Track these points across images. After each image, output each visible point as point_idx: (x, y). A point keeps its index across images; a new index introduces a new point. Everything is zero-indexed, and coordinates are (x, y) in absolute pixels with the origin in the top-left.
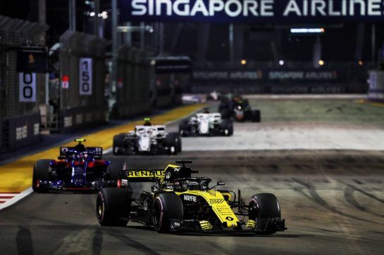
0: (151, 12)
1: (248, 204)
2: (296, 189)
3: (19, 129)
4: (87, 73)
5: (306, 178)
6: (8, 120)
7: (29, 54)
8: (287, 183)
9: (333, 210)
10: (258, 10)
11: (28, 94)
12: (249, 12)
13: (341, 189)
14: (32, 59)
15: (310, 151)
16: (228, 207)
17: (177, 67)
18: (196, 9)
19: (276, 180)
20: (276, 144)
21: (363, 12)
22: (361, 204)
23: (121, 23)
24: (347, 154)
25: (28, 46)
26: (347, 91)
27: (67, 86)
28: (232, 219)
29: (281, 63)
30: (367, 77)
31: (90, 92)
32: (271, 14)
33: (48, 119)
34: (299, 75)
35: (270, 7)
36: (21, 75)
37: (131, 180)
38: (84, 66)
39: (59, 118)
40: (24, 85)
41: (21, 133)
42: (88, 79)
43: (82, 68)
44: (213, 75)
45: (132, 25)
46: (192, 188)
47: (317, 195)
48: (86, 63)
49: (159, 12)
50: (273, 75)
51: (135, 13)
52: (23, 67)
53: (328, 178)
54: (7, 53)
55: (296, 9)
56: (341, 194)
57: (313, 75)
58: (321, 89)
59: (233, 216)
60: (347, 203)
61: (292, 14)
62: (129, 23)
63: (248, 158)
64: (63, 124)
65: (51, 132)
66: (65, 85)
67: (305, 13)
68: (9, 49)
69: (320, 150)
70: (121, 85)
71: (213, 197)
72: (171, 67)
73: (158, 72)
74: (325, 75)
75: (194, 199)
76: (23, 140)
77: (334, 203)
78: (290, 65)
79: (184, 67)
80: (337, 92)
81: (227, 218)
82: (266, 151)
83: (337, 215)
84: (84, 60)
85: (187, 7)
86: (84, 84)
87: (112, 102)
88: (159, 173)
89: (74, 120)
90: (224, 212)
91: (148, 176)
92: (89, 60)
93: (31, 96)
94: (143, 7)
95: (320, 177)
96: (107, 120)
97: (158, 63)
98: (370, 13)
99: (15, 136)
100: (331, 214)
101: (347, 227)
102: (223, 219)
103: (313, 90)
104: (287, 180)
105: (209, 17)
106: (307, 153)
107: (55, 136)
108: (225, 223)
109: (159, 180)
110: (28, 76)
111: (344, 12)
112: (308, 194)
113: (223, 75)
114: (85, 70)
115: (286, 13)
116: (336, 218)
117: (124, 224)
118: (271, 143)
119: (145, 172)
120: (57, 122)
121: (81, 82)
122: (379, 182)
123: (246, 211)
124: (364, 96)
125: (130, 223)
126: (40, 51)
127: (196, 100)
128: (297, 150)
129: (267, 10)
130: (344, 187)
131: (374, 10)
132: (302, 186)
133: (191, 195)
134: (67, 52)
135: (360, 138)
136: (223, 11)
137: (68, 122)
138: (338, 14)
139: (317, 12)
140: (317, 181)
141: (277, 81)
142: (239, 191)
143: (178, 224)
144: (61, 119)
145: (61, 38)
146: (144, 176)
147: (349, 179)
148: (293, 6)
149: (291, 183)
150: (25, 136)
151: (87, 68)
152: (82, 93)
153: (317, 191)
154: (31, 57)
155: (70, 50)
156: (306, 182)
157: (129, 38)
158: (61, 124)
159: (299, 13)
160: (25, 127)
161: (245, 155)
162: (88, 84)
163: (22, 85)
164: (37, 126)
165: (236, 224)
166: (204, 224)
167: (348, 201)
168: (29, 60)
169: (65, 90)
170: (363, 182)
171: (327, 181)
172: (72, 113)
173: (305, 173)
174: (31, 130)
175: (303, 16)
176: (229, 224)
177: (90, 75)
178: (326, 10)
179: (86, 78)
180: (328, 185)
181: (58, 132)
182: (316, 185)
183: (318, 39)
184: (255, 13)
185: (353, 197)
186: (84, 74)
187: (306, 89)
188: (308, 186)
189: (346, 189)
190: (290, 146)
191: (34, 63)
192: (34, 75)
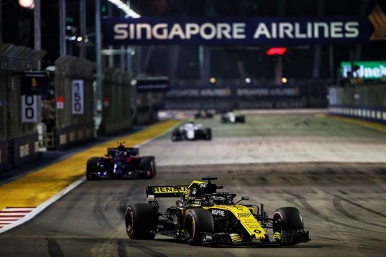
0: (132, 36)
1: (272, 217)
2: (287, 200)
3: (22, 148)
4: (79, 93)
5: (295, 189)
6: (13, 139)
7: (32, 78)
8: (279, 194)
9: (327, 219)
10: (231, 33)
11: (29, 114)
12: (223, 35)
13: (330, 200)
14: (34, 84)
15: (292, 164)
16: (255, 220)
17: (157, 86)
18: (173, 33)
19: (268, 192)
20: (259, 157)
21: (326, 35)
22: (350, 213)
23: (105, 46)
24: (327, 166)
25: (31, 71)
26: (309, 106)
27: (62, 107)
28: (260, 232)
29: (248, 80)
30: (327, 93)
31: (82, 112)
32: (242, 37)
33: (44, 138)
34: (264, 92)
35: (242, 30)
36: (23, 97)
37: (157, 195)
38: (76, 87)
39: (55, 136)
40: (27, 107)
41: (24, 151)
42: (80, 100)
43: (74, 90)
44: (185, 93)
45: (114, 48)
46: (219, 202)
47: (309, 206)
48: (78, 84)
49: (139, 36)
50: (240, 92)
51: (117, 37)
52: (26, 90)
53: (315, 188)
54: (12, 78)
55: (266, 32)
56: (330, 204)
57: (278, 92)
58: (284, 104)
59: (261, 229)
60: (337, 212)
61: (263, 36)
62: (111, 47)
63: (237, 172)
64: (58, 141)
65: (48, 149)
66: (60, 105)
67: (274, 35)
68: (14, 74)
69: (301, 163)
70: (107, 104)
71: (241, 212)
72: (151, 87)
73: (140, 91)
74: (289, 92)
75: (222, 213)
76: (26, 157)
77: (327, 213)
78: (256, 82)
79: (163, 86)
80: (300, 107)
81: (255, 231)
82: (251, 164)
83: (332, 224)
84: (75, 82)
85: (165, 31)
86: (76, 105)
87: (98, 121)
88: (182, 188)
89: (68, 138)
90: (252, 226)
91: (173, 192)
92: (81, 82)
93: (32, 117)
94: (125, 32)
95: (307, 188)
96: (95, 136)
97: (139, 83)
98: (333, 35)
99: (19, 153)
100: (326, 223)
101: (344, 235)
102: (251, 232)
103: (278, 105)
104: (277, 192)
105: (186, 40)
106: (290, 166)
107: (52, 152)
108: (254, 236)
109: (184, 196)
110: (30, 99)
111: (310, 35)
112: (300, 204)
113: (194, 92)
114: (77, 91)
115: (256, 36)
116: (331, 227)
117: (151, 237)
118: (253, 157)
119: (169, 188)
120: (53, 140)
121: (74, 102)
122: (362, 192)
123: (270, 224)
124: (325, 111)
125: (158, 236)
126: (42, 76)
127: (169, 116)
128: (280, 163)
129: (239, 33)
130: (332, 197)
131: (336, 32)
132: (293, 197)
133: (219, 210)
134: (61, 75)
135: (333, 150)
136: (199, 35)
137: (63, 139)
138: (303, 36)
139: (285, 34)
140: (306, 192)
141: (244, 98)
142: (262, 205)
143: (210, 238)
144: (57, 137)
145: (56, 62)
146: (169, 192)
147: (334, 190)
148: (262, 30)
149: (282, 195)
150: (27, 153)
151: (78, 89)
152: (74, 112)
153: (308, 202)
154: (34, 80)
155: (64, 74)
156: (296, 194)
157: (111, 61)
158: (57, 142)
159: (268, 36)
160: (27, 146)
161: (234, 169)
162: (79, 104)
163: (24, 106)
164: (37, 144)
165: (264, 237)
166: (234, 237)
167: (338, 210)
168: (32, 83)
169: (60, 110)
170: (347, 192)
171: (314, 192)
172: (66, 131)
173: (292, 184)
174: (32, 148)
175: (272, 39)
176: (258, 236)
177: (82, 95)
178: (293, 33)
179: (78, 98)
180: (317, 196)
181: (54, 149)
182: (305, 196)
183: (280, 59)
184: (228, 36)
185: (341, 206)
186: (76, 95)
187: (270, 105)
188: (299, 197)
189: (334, 199)
190: (272, 160)
191: (37, 87)
192: (35, 97)
